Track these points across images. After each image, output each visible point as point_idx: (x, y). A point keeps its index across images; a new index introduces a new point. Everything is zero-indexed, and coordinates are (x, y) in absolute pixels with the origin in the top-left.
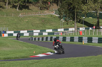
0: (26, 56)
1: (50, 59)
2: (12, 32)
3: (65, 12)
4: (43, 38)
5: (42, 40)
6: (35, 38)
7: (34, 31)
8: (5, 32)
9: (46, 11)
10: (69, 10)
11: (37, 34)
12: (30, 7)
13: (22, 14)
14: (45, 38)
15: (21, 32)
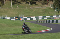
0: (34, 31)
1: (48, 33)
2: (26, 17)
3: (57, 6)
4: (44, 21)
5: (44, 22)
6: (40, 21)
7: (39, 17)
8: (22, 18)
9: (46, 5)
10: (59, 5)
11: (41, 19)
12: (37, 3)
13: (32, 7)
14: (45, 21)
15: (32, 17)
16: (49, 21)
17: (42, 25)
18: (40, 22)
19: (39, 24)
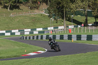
1: (41, 58)
3: (55, 11)
4: (33, 37)
5: (33, 39)
6: (26, 37)
7: (25, 30)
9: (36, 11)
10: (58, 9)
11: (28, 33)
12: (21, 7)
13: (13, 14)
14: (35, 37)
15: (13, 31)
16: (42, 37)
17: (30, 44)
18: (26, 39)
19: (25, 42)
